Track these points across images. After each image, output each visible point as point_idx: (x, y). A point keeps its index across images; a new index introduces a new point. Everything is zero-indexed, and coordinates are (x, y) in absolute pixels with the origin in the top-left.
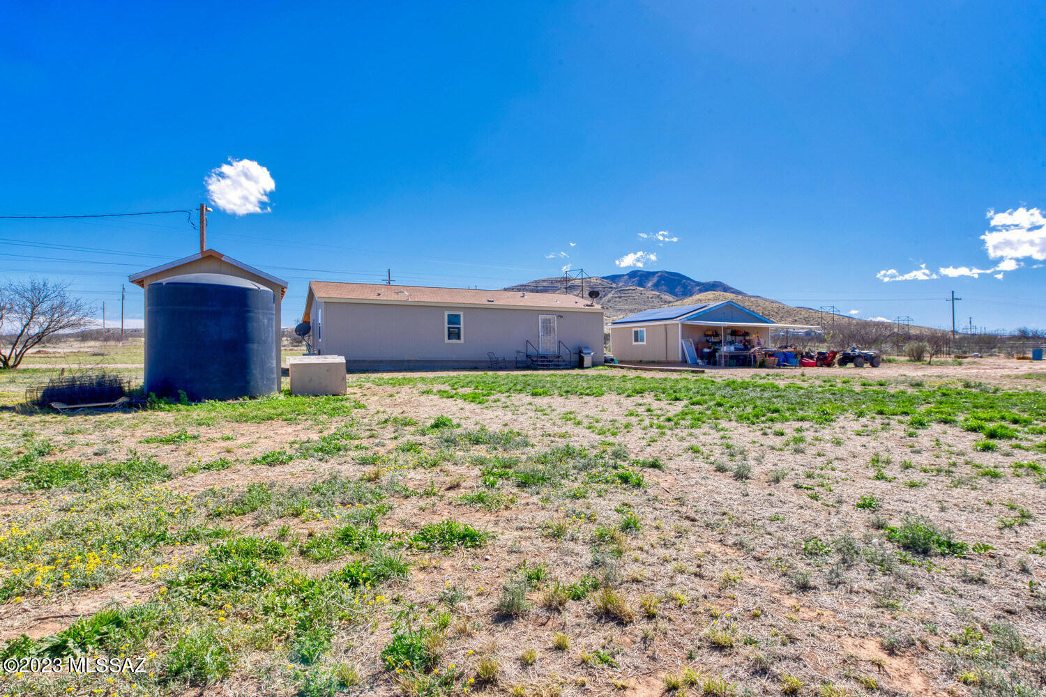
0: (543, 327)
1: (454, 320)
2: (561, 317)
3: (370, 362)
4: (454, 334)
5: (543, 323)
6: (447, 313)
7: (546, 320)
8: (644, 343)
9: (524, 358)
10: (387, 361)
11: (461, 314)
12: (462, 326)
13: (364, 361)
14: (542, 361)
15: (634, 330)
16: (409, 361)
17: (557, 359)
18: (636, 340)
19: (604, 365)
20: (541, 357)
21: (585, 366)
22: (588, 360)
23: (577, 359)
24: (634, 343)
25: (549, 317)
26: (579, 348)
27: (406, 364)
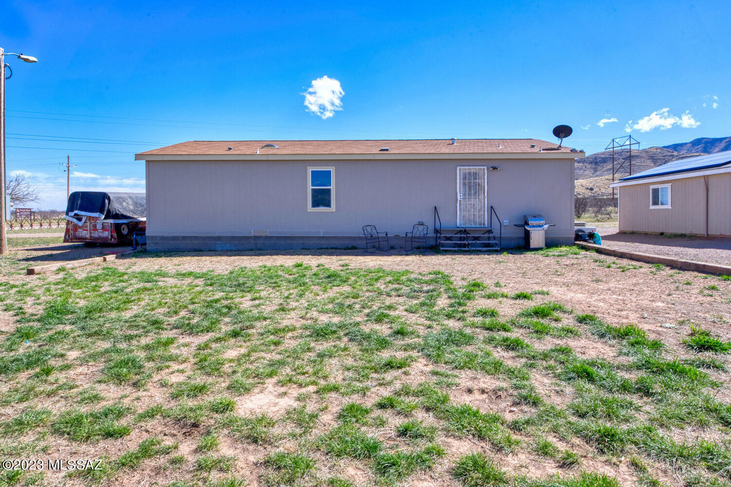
0: (464, 184)
1: (321, 177)
2: (495, 168)
3: (204, 238)
4: (321, 198)
5: (465, 178)
6: (310, 170)
7: (470, 173)
8: (669, 207)
9: (431, 234)
10: (226, 237)
11: (332, 169)
12: (332, 187)
13: (196, 238)
14: (461, 239)
15: (652, 187)
16: (256, 238)
17: (487, 235)
18: (655, 202)
19: (574, 244)
20: (460, 232)
21: (532, 246)
22: (537, 237)
23: (522, 235)
24: (652, 207)
25: (473, 169)
26: (524, 216)
27: (252, 241)
